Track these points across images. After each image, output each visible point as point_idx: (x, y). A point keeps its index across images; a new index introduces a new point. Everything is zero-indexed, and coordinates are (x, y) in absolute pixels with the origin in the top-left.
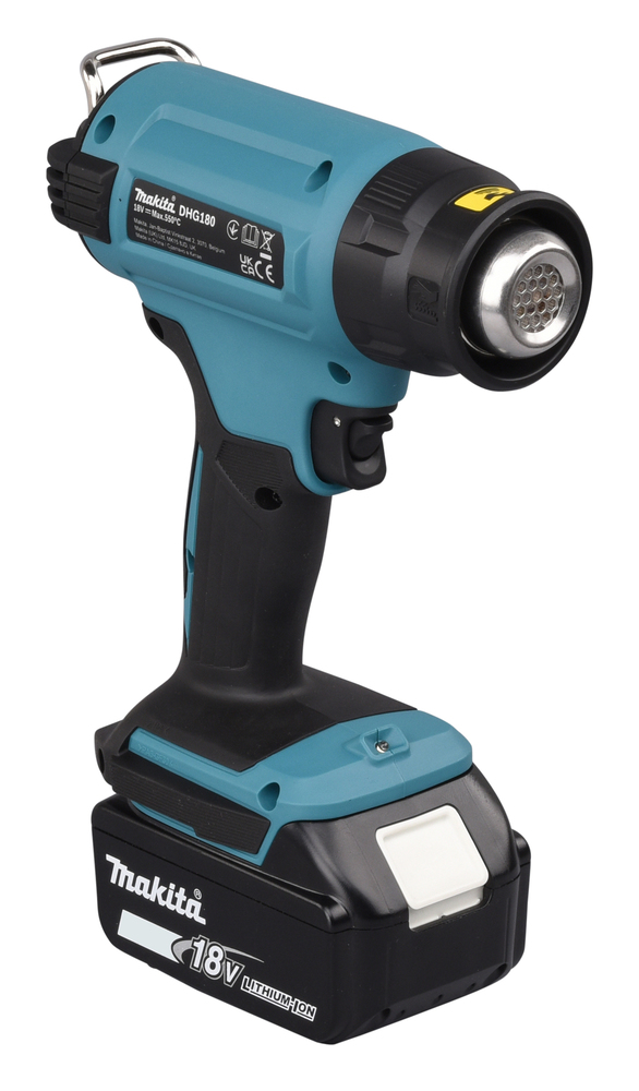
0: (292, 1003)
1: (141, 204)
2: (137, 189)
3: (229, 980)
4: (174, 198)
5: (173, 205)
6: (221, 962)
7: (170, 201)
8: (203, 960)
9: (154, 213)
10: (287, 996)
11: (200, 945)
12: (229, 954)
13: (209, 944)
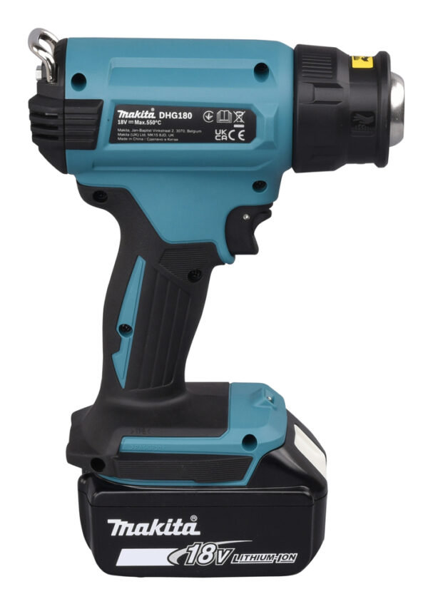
0: (276, 557)
1: (125, 119)
2: (119, 111)
3: (220, 561)
4: (153, 109)
5: (153, 114)
6: (213, 553)
7: (150, 111)
8: (197, 557)
9: (137, 122)
10: (271, 555)
11: (194, 549)
12: (220, 546)
13: (202, 545)
